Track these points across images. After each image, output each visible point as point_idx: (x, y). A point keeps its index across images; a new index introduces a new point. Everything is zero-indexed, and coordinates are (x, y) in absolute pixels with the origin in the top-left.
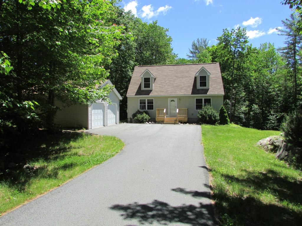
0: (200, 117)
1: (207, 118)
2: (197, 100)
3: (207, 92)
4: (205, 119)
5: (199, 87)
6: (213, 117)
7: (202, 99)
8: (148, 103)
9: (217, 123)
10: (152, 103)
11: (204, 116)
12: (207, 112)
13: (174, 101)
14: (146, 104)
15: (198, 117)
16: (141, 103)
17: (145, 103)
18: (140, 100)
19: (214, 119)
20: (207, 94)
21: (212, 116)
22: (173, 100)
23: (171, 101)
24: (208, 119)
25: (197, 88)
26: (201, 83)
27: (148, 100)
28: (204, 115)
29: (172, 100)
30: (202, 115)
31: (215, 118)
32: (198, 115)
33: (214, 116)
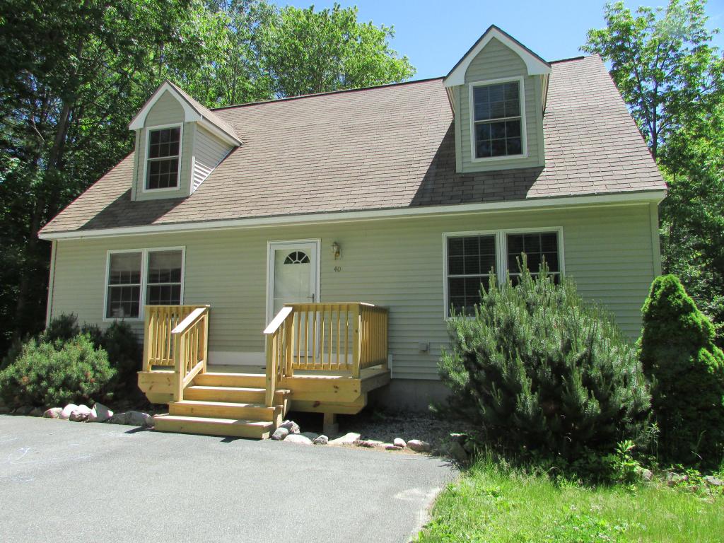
0: (463, 377)
1: (519, 389)
2: (453, 244)
3: (528, 188)
4: (498, 400)
5: (468, 160)
6: (588, 383)
7: (489, 242)
8: (152, 277)
9: (635, 454)
10: (176, 275)
11: (493, 372)
12: (525, 330)
13: (306, 260)
14: (144, 284)
15: (445, 377)
16: (114, 278)
17: (136, 277)
18: (113, 257)
19: (594, 405)
20: (523, 197)
21: (577, 377)
22: (301, 255)
23: (288, 261)
24: (528, 400)
25: (459, 169)
26: (481, 132)
27: (151, 255)
28: (497, 358)
29: (293, 256)
30: (480, 359)
31: (604, 401)
32: (448, 360)
33: (595, 373)
